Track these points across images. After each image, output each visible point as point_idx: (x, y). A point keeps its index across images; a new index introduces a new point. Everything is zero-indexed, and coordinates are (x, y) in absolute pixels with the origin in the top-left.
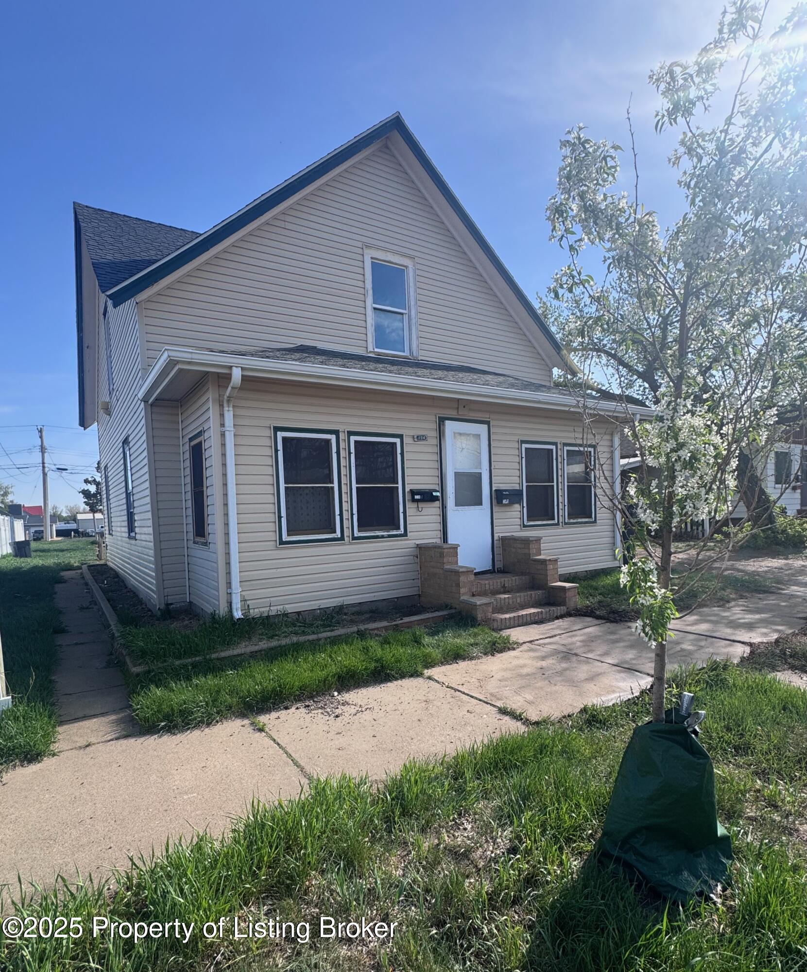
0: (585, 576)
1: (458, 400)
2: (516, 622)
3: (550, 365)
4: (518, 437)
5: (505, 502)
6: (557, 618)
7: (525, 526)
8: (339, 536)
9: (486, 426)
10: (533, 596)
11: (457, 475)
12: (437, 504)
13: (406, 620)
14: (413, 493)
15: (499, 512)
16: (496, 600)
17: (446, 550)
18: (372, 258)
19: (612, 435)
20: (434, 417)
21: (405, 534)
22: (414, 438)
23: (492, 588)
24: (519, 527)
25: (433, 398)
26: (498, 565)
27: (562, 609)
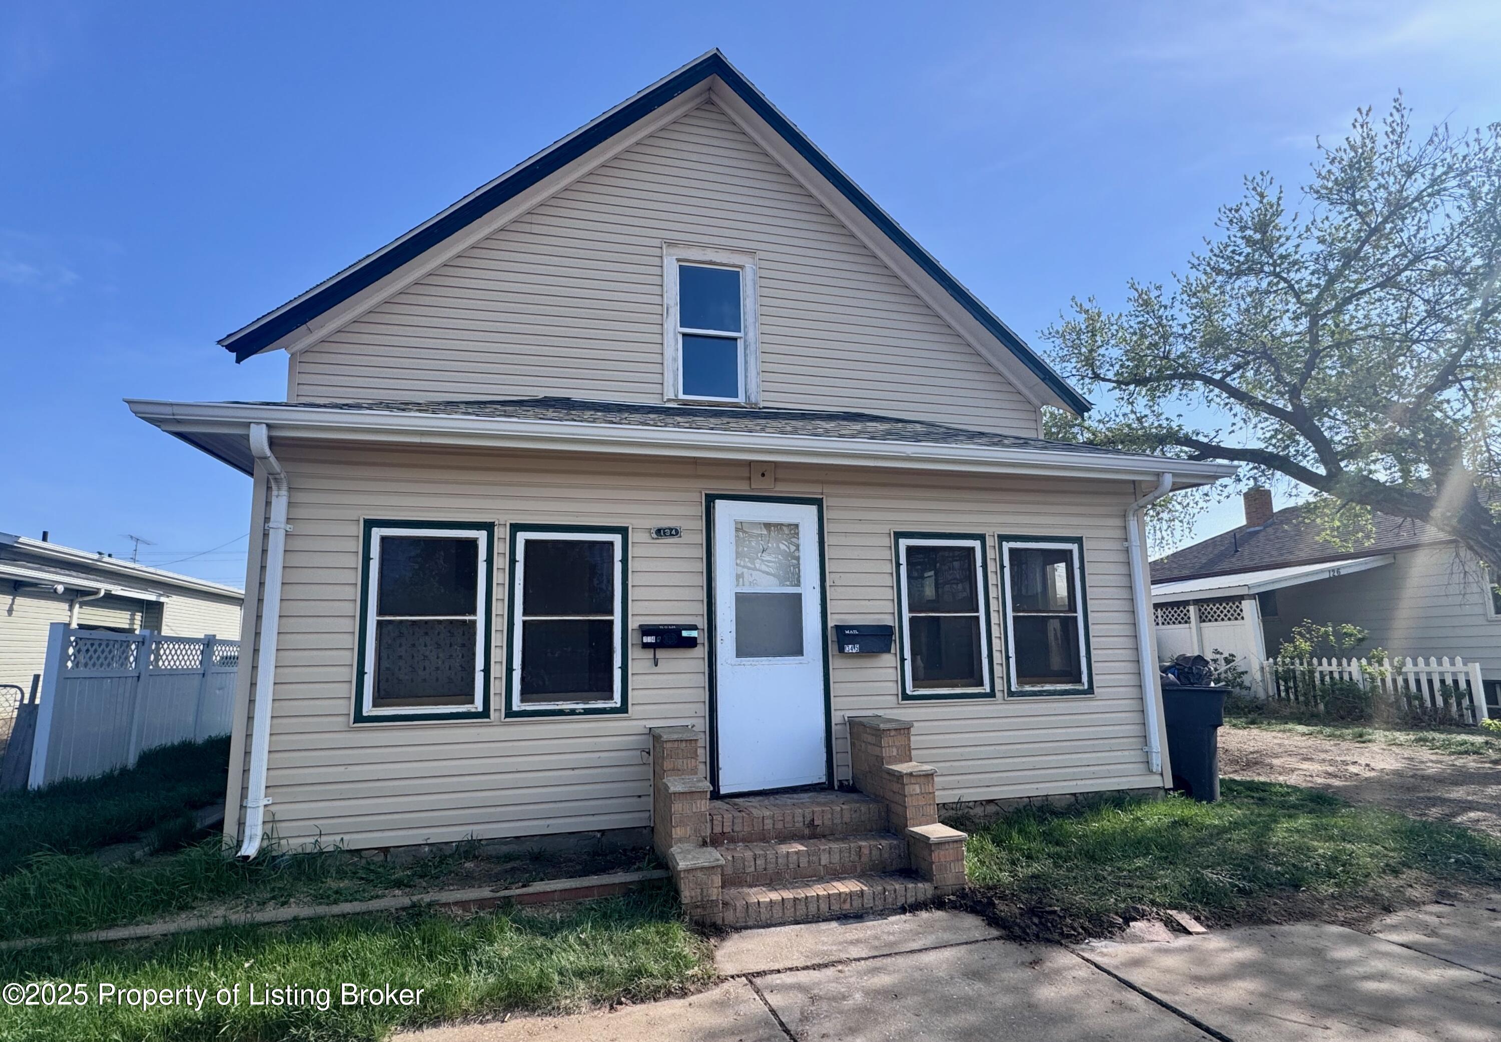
0: (1070, 806)
1: (750, 463)
2: (789, 913)
3: (1035, 401)
4: (889, 527)
5: (848, 648)
6: (903, 910)
7: (906, 697)
8: (480, 709)
9: (813, 509)
10: (866, 851)
11: (741, 599)
12: (700, 652)
13: (538, 887)
14: (646, 630)
15: (840, 669)
16: (770, 854)
17: (668, 745)
18: (678, 260)
19: (1124, 516)
20: (699, 494)
21: (624, 708)
22: (651, 533)
23: (780, 826)
24: (895, 698)
25: (695, 461)
26: (843, 774)
27: (923, 890)
